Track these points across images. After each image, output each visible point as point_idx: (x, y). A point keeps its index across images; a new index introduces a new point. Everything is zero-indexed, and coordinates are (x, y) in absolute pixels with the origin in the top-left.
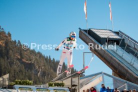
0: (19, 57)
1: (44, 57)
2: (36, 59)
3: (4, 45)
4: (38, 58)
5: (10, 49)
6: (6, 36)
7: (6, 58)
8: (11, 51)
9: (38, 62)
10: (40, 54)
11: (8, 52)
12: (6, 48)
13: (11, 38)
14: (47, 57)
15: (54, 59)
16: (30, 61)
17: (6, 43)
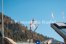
0: (32, 37)
1: (44, 36)
2: (40, 38)
3: (24, 32)
4: (41, 37)
5: (27, 34)
6: (25, 28)
7: (26, 38)
8: (28, 35)
9: (41, 39)
10: (42, 35)
11: (26, 35)
12: (25, 33)
13: (27, 29)
14: (45, 36)
15: (48, 37)
16: (37, 38)
17: (26, 31)
